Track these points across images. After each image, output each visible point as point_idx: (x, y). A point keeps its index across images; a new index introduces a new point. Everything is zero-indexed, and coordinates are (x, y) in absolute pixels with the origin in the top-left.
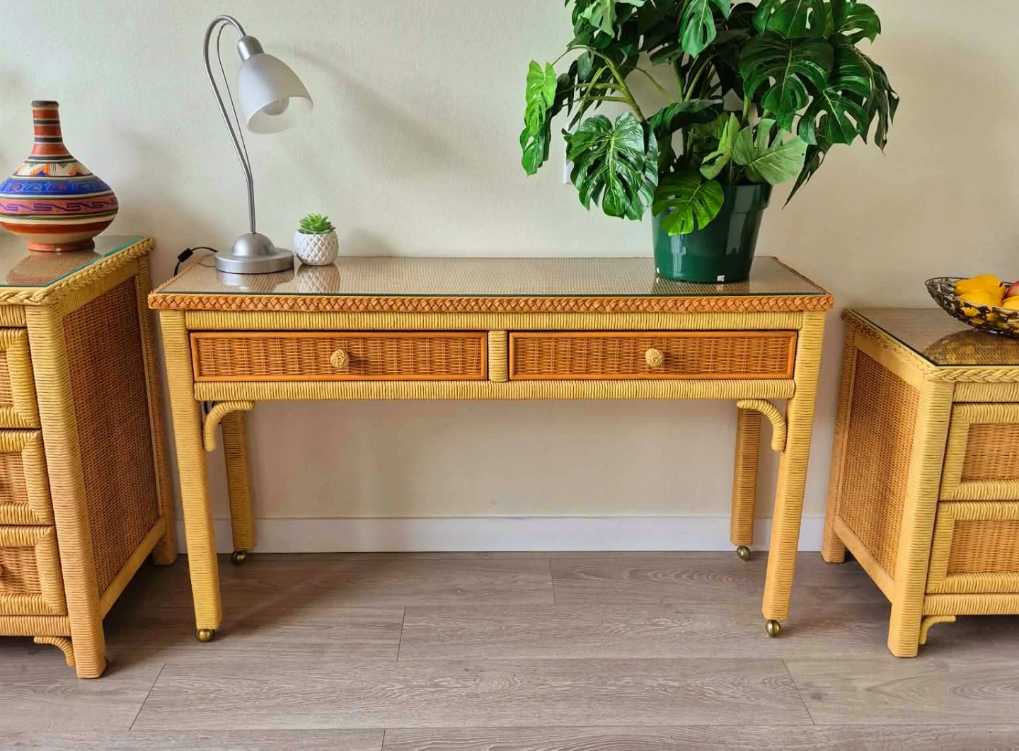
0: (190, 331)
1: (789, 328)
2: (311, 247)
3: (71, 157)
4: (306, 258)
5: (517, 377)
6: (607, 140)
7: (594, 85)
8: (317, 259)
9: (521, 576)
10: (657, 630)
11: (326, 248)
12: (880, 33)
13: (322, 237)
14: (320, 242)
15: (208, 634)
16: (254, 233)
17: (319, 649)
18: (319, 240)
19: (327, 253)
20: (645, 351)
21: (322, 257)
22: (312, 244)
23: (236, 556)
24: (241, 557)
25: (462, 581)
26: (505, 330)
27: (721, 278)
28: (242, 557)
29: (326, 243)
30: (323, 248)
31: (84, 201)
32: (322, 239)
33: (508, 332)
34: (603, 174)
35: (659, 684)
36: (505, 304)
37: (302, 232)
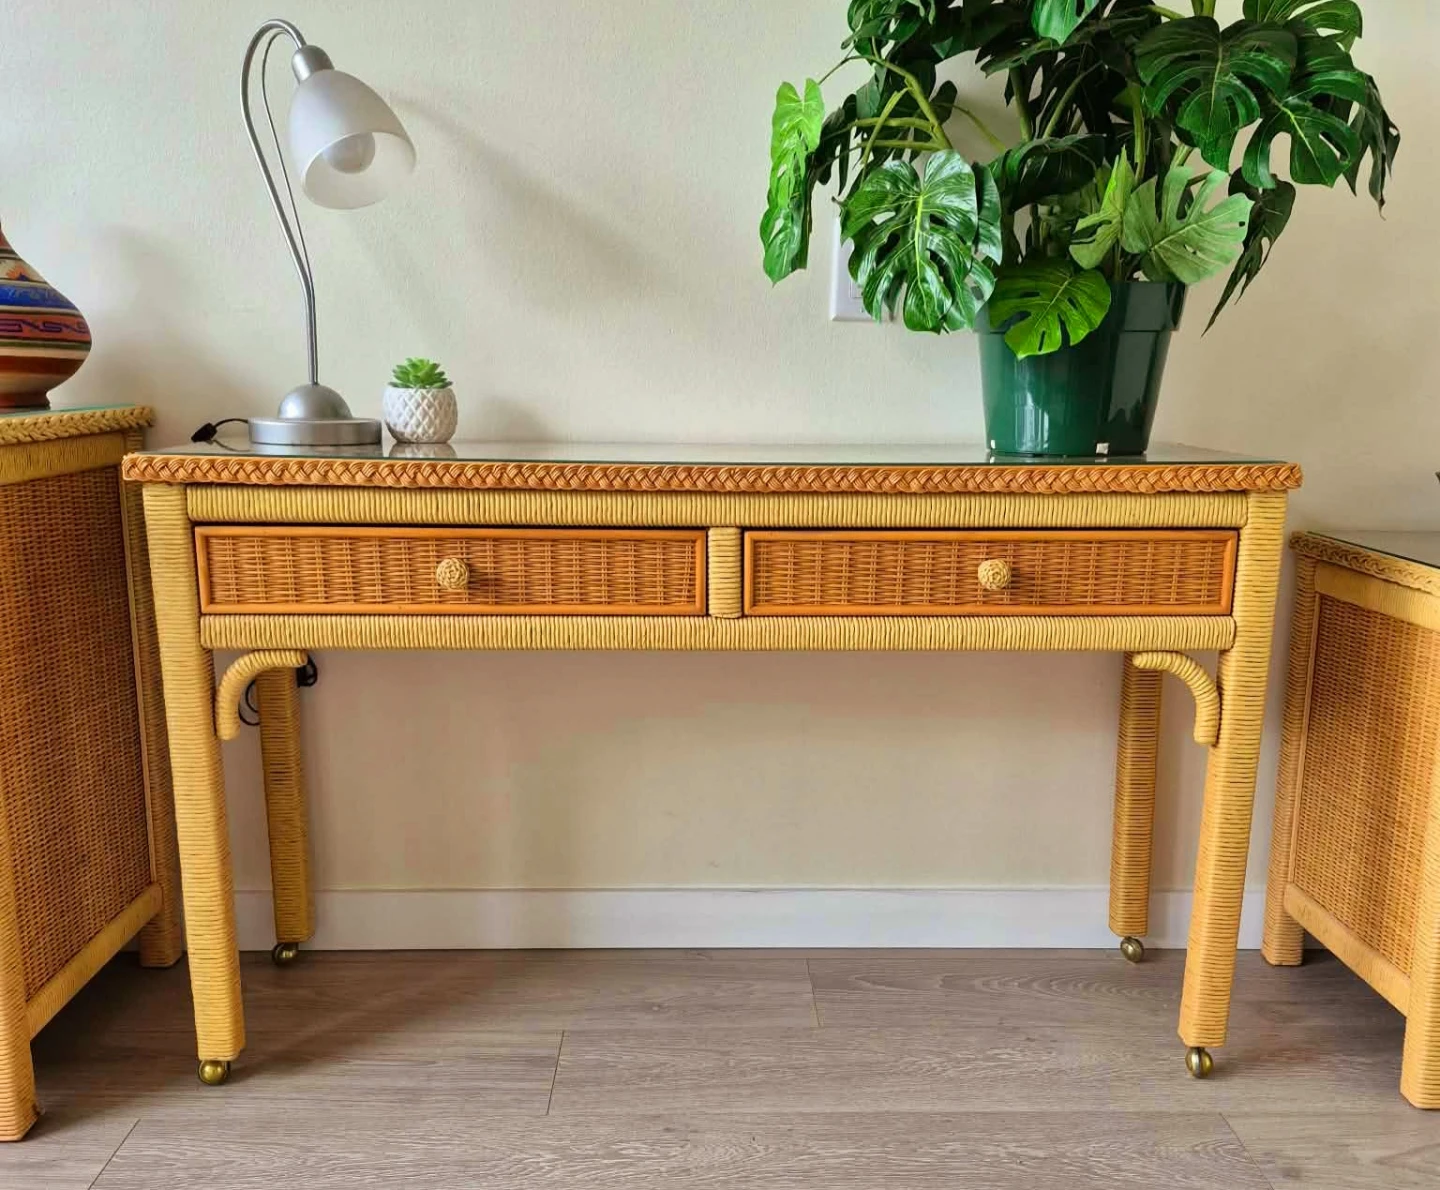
0: (195, 524)
1: (1224, 525)
2: (410, 410)
3: (12, 252)
4: (402, 430)
5: (759, 610)
6: (910, 202)
7: (886, 120)
8: (420, 430)
9: (758, 986)
10: (996, 1067)
11: (436, 414)
12: (1360, 36)
13: (430, 393)
14: (426, 401)
15: (219, 1069)
16: (316, 384)
17: (414, 1096)
18: (424, 398)
19: (437, 421)
20: (977, 566)
21: (429, 428)
22: (412, 405)
23: (281, 952)
24: (288, 954)
25: (657, 993)
26: (737, 527)
27: (1102, 448)
28: (291, 954)
29: (436, 403)
30: (431, 412)
31: (29, 318)
32: (429, 396)
33: (743, 529)
34: (905, 258)
35: (1009, 1153)
36: (737, 477)
37: (395, 385)
